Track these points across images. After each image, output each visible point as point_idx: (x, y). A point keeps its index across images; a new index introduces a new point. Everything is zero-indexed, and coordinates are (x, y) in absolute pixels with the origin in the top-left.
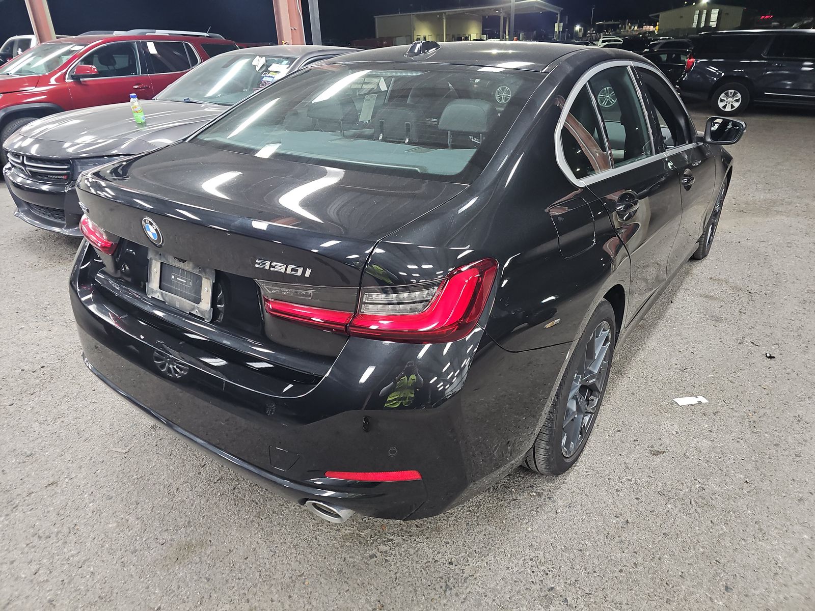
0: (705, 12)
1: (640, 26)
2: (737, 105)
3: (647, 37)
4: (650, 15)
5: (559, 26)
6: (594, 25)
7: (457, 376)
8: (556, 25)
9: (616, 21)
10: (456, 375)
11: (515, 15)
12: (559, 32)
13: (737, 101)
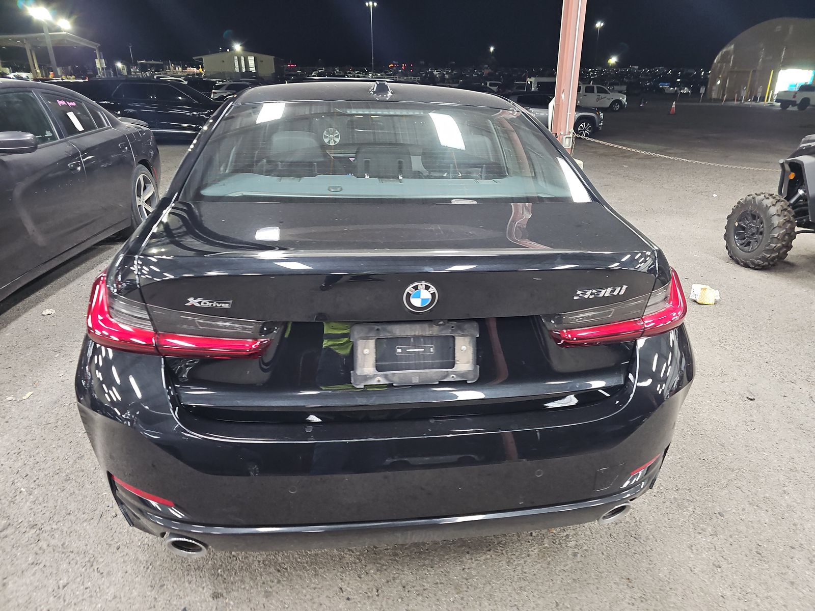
0: (243, 58)
1: (184, 68)
2: (338, 140)
3: (202, 79)
4: (194, 58)
5: (101, 63)
6: (136, 64)
7: (671, 365)
8: (97, 61)
9: (157, 61)
10: (669, 363)
11: (54, 48)
12: (103, 69)
13: (337, 137)
